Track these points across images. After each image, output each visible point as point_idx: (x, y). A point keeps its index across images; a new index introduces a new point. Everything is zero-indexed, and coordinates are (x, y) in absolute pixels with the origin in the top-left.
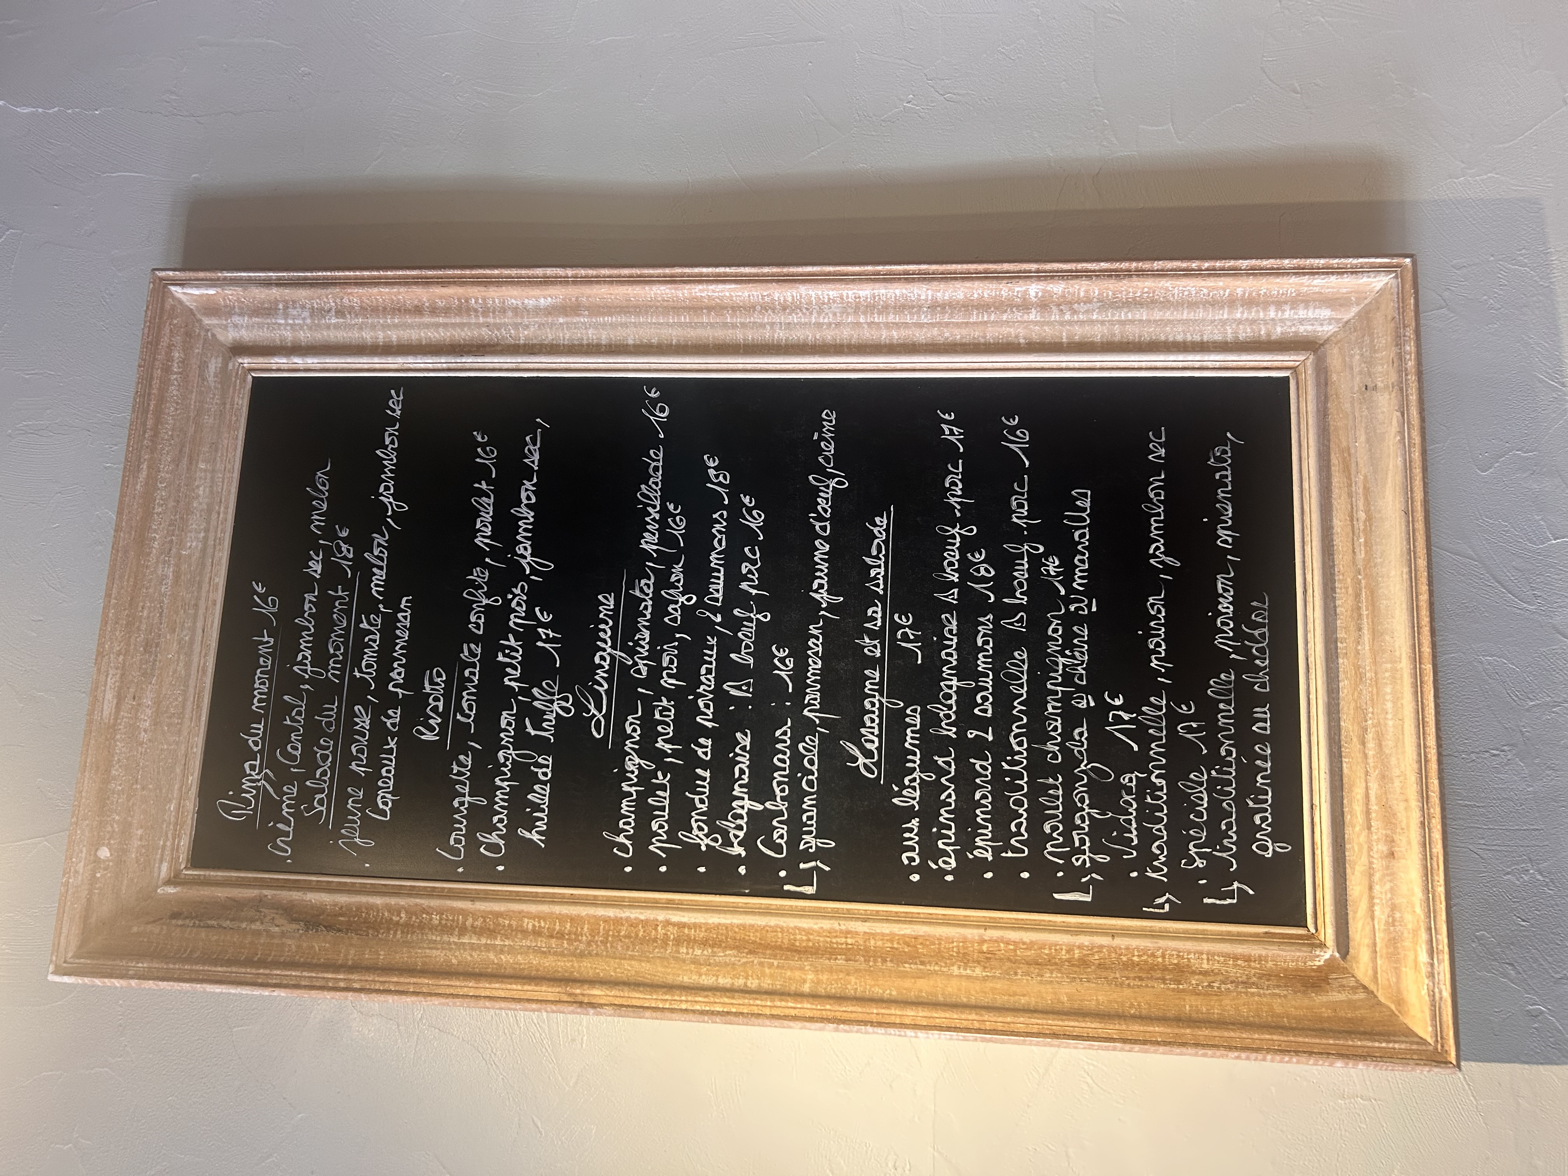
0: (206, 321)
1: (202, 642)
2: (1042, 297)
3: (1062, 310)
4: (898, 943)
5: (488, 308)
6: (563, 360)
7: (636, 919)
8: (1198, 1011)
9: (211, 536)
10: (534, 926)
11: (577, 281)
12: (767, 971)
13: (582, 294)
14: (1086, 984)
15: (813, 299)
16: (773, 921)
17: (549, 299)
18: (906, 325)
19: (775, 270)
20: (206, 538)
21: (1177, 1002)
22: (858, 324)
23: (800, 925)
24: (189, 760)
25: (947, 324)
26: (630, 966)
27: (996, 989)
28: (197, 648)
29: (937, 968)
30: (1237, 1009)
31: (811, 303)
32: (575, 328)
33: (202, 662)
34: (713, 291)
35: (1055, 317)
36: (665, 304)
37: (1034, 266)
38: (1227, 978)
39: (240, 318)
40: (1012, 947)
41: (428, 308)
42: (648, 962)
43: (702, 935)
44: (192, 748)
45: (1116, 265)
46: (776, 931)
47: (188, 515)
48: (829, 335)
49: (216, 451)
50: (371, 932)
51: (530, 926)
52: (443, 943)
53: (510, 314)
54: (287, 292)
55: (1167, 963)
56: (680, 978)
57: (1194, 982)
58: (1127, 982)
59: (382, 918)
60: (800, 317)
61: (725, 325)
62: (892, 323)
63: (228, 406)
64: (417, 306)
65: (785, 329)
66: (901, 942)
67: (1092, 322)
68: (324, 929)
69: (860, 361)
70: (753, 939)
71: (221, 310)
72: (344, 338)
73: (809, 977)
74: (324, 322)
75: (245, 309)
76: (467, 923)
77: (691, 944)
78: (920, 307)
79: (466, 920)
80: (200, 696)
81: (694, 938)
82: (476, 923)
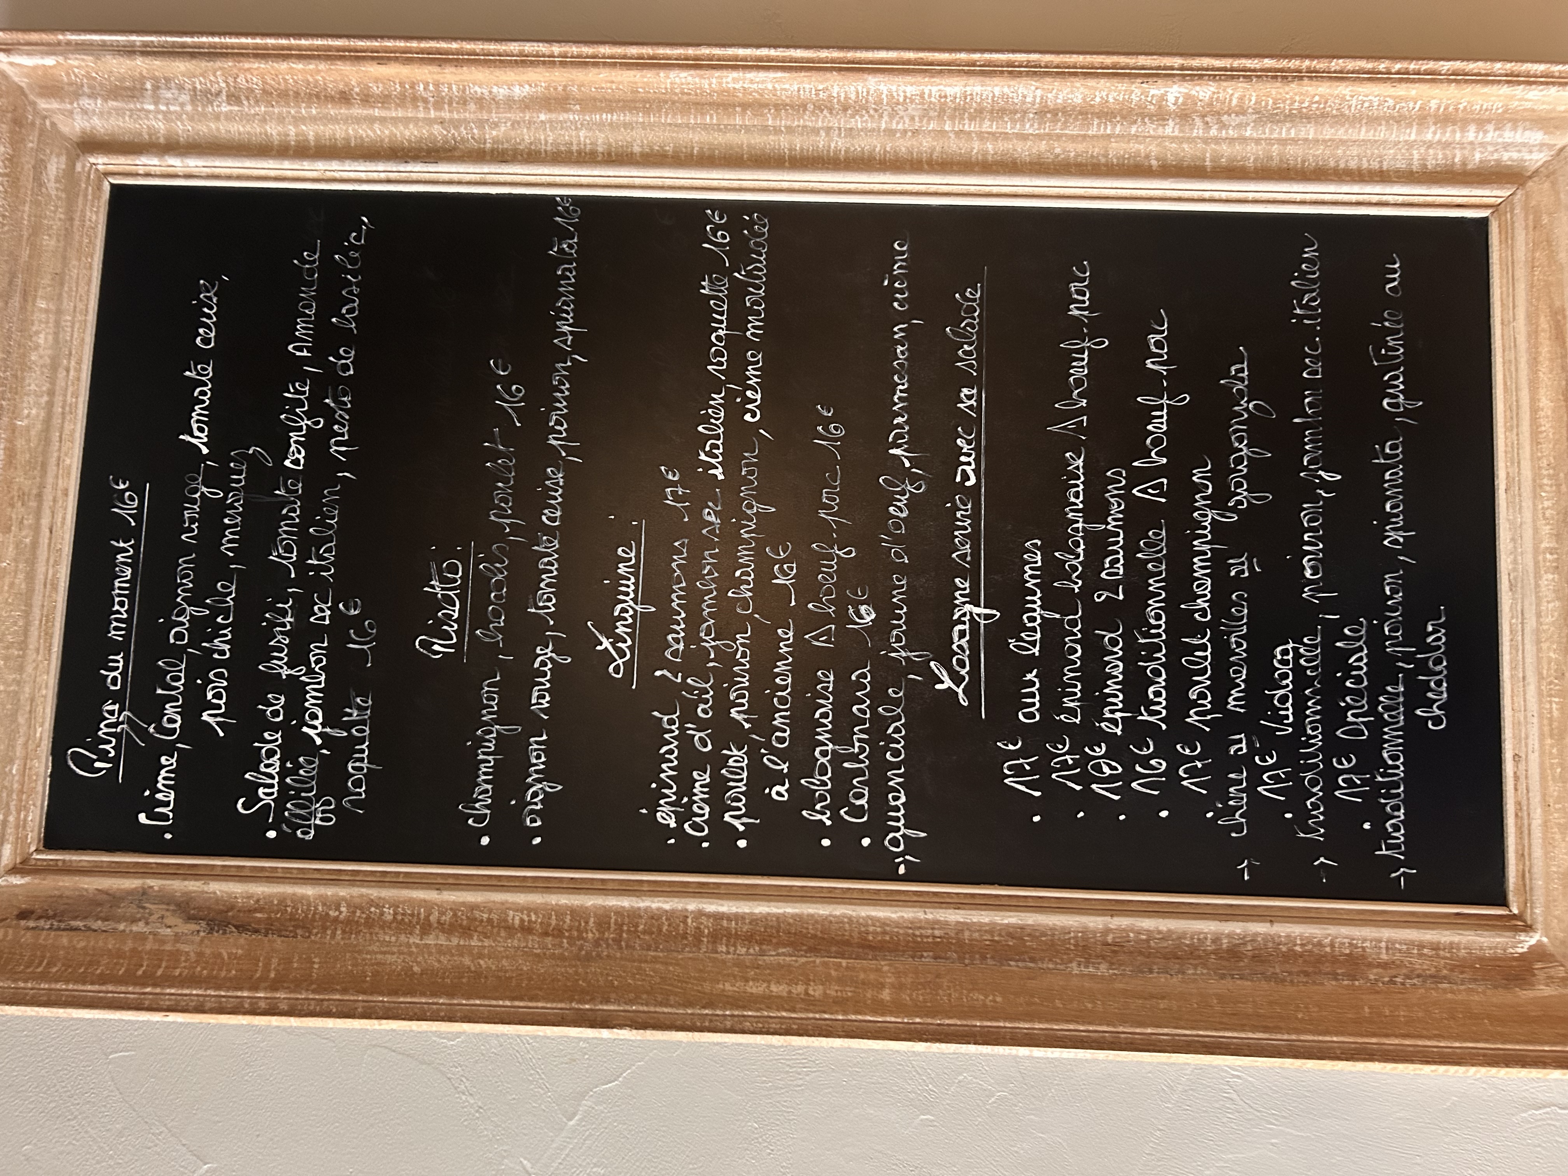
0: (43, 104)
1: (49, 545)
2: (1183, 104)
3: (1207, 123)
4: (1000, 935)
5: (443, 98)
6: (546, 172)
7: (658, 909)
8: (1379, 1013)
9: (58, 400)
10: (522, 920)
11: (565, 62)
12: (834, 974)
13: (573, 80)
14: (1239, 982)
15: (884, 96)
16: (837, 910)
17: (527, 87)
18: (1006, 136)
19: (836, 54)
20: (50, 405)
21: (1354, 1002)
22: (942, 133)
23: (874, 914)
24: (37, 705)
25: (1059, 137)
26: (653, 970)
28: (42, 553)
29: (1051, 966)
31: (879, 102)
32: (562, 128)
33: (51, 572)
34: (752, 82)
35: (1198, 131)
36: (685, 98)
37: (1177, 61)
38: (1412, 971)
39: (91, 102)
40: (1144, 937)
41: (358, 94)
43: (746, 928)
44: (40, 689)
45: (1284, 63)
46: (843, 923)
47: (23, 370)
48: (903, 146)
49: (62, 284)
50: (299, 932)
51: (517, 921)
52: (401, 945)
53: (472, 106)
54: (157, 65)
55: (1337, 953)
56: (720, 986)
57: (1372, 977)
58: (1289, 978)
59: (315, 914)
60: (866, 121)
61: (765, 129)
62: (989, 133)
63: (77, 223)
64: (342, 93)
65: (846, 137)
66: (1003, 934)
67: (1244, 140)
68: (234, 929)
69: (945, 182)
70: (812, 932)
71: (62, 88)
72: (240, 134)
73: (888, 980)
74: (210, 109)
75: (98, 88)
76: (431, 918)
77: (732, 940)
78: (1025, 112)
79: (429, 915)
80: (48, 619)
81: (736, 933)
82: (444, 918)
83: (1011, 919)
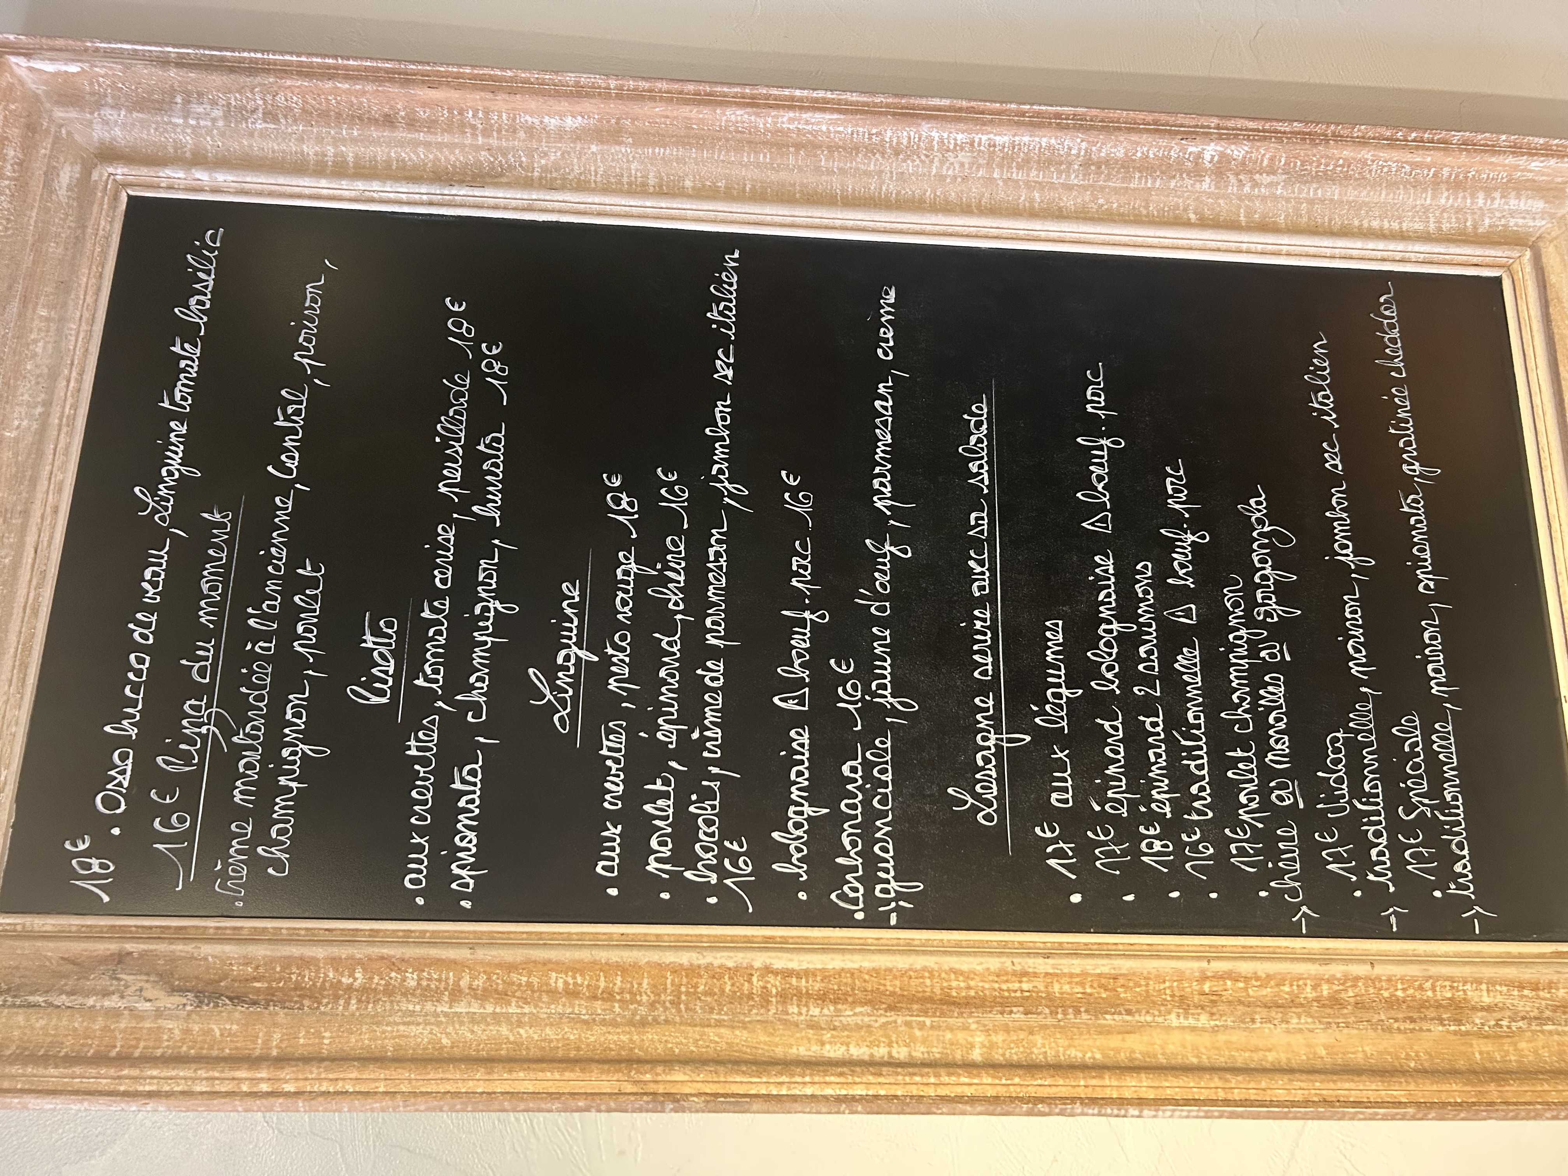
0: (59, 113)
1: (33, 565)
2: (1218, 162)
3: (1241, 181)
4: (1091, 986)
5: (492, 125)
6: (597, 200)
7: (720, 966)
8: (1492, 1060)
9: (56, 410)
10: (566, 983)
11: (621, 95)
12: (918, 1033)
13: (627, 113)
14: (1346, 1031)
15: (935, 143)
16: (920, 962)
17: (579, 118)
18: (1052, 186)
19: (890, 100)
21: (1463, 1048)
22: (991, 180)
23: (957, 966)
25: (1102, 188)
26: (718, 1035)
27: (1231, 1042)
28: (25, 573)
29: (1149, 1018)
30: (1536, 1052)
31: (930, 148)
32: (613, 160)
33: (32, 594)
34: (807, 123)
35: (1233, 188)
36: (739, 136)
37: (1214, 121)
38: (1516, 1014)
39: (114, 112)
40: (1241, 985)
41: (403, 118)
42: (745, 1028)
43: (817, 986)
45: (1311, 127)
46: (923, 977)
47: (16, 379)
48: (953, 192)
49: (67, 292)
50: (306, 1002)
51: (560, 984)
52: (426, 1015)
53: (522, 134)
54: (192, 78)
55: (1439, 997)
56: (794, 1050)
57: (1478, 1021)
58: (1396, 1025)
59: (324, 981)
60: (918, 166)
61: (817, 170)
62: (1036, 182)
63: (89, 230)
64: (387, 116)
65: (897, 180)
66: (1095, 985)
67: (1275, 198)
68: (228, 1002)
69: (995, 225)
70: (891, 989)
71: (83, 98)
72: (273, 152)
73: (978, 1039)
74: (244, 125)
75: (123, 100)
76: (461, 983)
77: (804, 1000)
78: (1070, 164)
79: (459, 980)
80: (26, 646)
81: (807, 991)
82: (476, 982)
83: (1104, 966)
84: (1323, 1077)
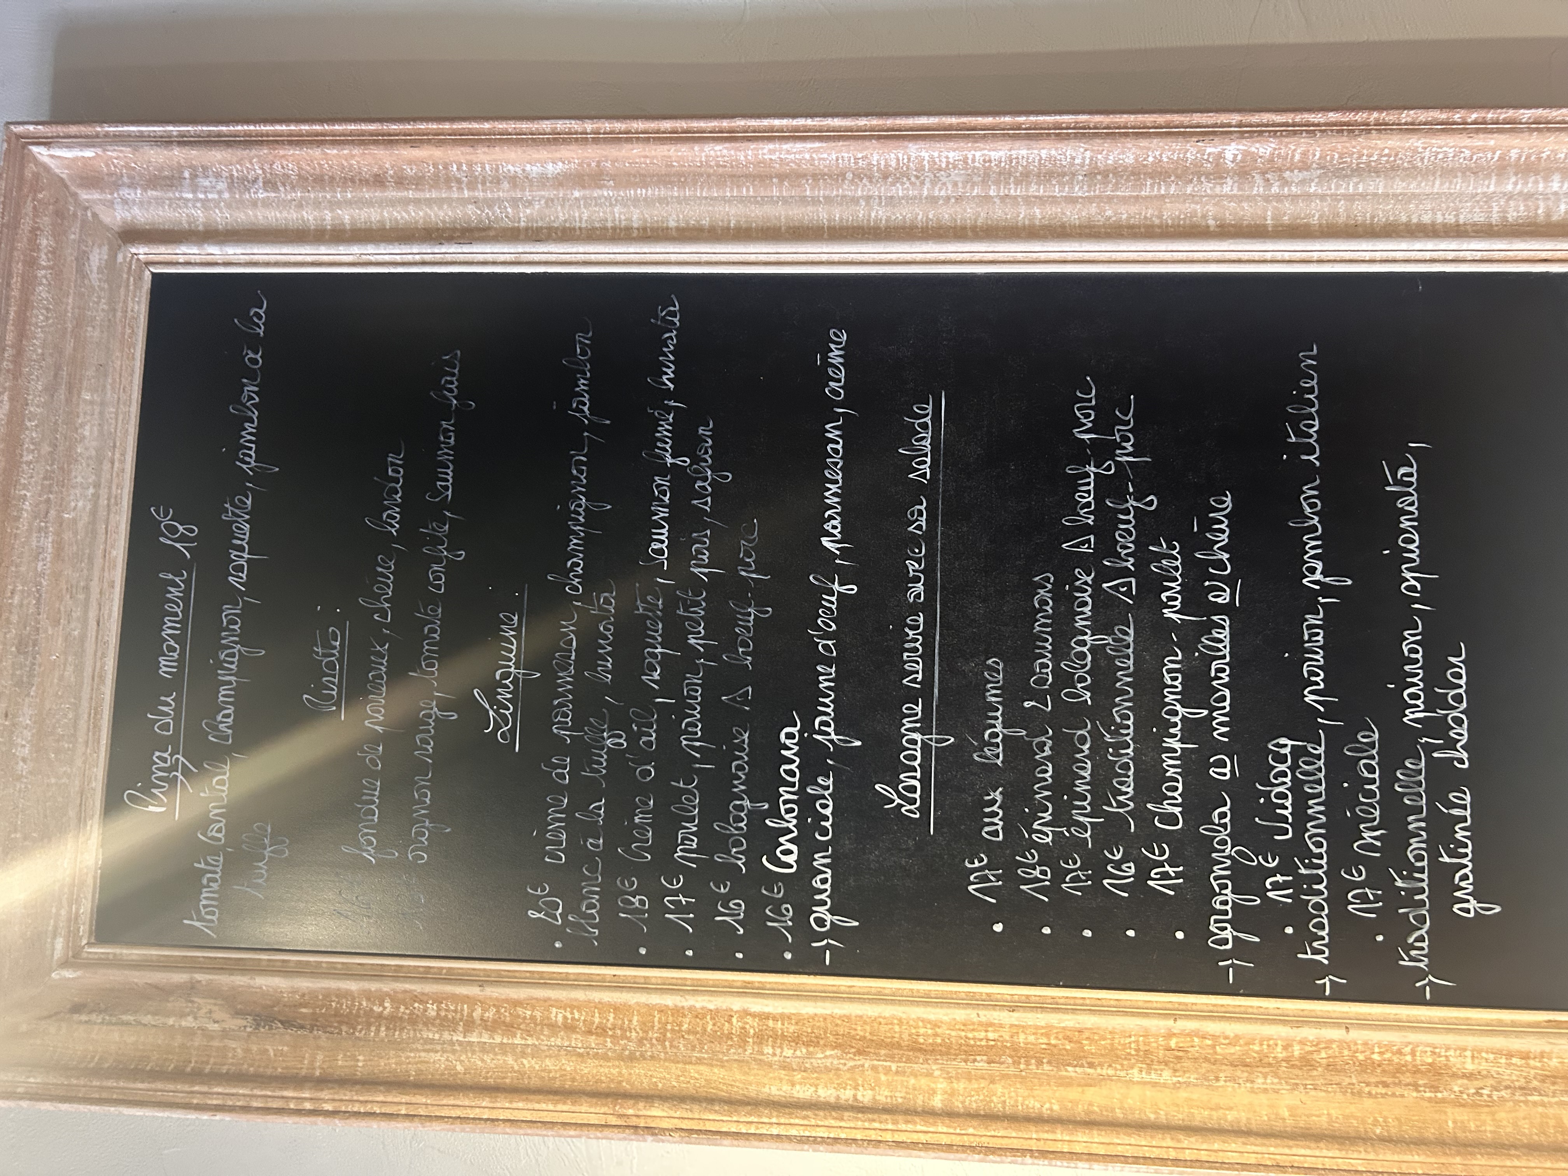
0: (85, 195)
1: (97, 638)
2: (1241, 161)
3: (1268, 180)
4: (1057, 1038)
5: (476, 178)
6: (581, 250)
7: (703, 1008)
8: (1464, 1129)
9: (104, 492)
10: (565, 1018)
11: (598, 139)
12: (883, 1078)
13: (605, 156)
14: (1313, 1093)
15: (925, 162)
16: (888, 1011)
17: (560, 164)
18: (1054, 200)
19: (875, 122)
20: (96, 497)
21: (1437, 1116)
22: (987, 198)
23: (925, 1016)
24: (87, 798)
25: (1110, 199)
26: (698, 1072)
27: (1192, 1100)
28: (90, 646)
29: (1111, 1072)
30: (1515, 1125)
31: (920, 169)
32: (596, 205)
33: (98, 664)
34: (788, 152)
35: (1258, 189)
36: (721, 170)
37: (1235, 118)
38: (1500, 1082)
39: (132, 192)
40: (1209, 1042)
41: (392, 177)
42: (723, 1067)
43: (792, 1028)
44: (89, 782)
45: (1350, 117)
46: (892, 1024)
47: (69, 464)
48: (946, 214)
49: (106, 375)
50: (344, 1028)
51: (560, 1018)
52: (444, 1043)
53: (506, 185)
54: (194, 154)
55: (1418, 1062)
56: (766, 1090)
57: (1456, 1089)
58: (1367, 1089)
59: (359, 1009)
60: (908, 189)
61: (803, 200)
62: (1036, 197)
63: (119, 314)
64: (377, 176)
65: (886, 205)
66: (1060, 1036)
67: (1308, 197)
68: (280, 1025)
69: (990, 249)
70: (861, 1033)
71: (103, 179)
72: (277, 220)
73: (939, 1086)
74: (248, 196)
75: (137, 178)
76: (474, 1014)
77: (779, 1041)
78: (1074, 175)
79: (473, 1011)
80: (97, 712)
81: (783, 1033)
82: (487, 1015)
83: (1069, 1021)
84: (1278, 1141)
